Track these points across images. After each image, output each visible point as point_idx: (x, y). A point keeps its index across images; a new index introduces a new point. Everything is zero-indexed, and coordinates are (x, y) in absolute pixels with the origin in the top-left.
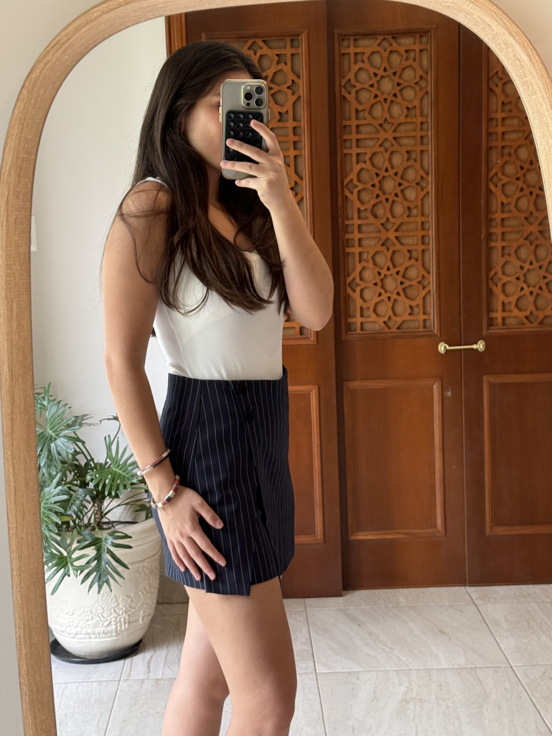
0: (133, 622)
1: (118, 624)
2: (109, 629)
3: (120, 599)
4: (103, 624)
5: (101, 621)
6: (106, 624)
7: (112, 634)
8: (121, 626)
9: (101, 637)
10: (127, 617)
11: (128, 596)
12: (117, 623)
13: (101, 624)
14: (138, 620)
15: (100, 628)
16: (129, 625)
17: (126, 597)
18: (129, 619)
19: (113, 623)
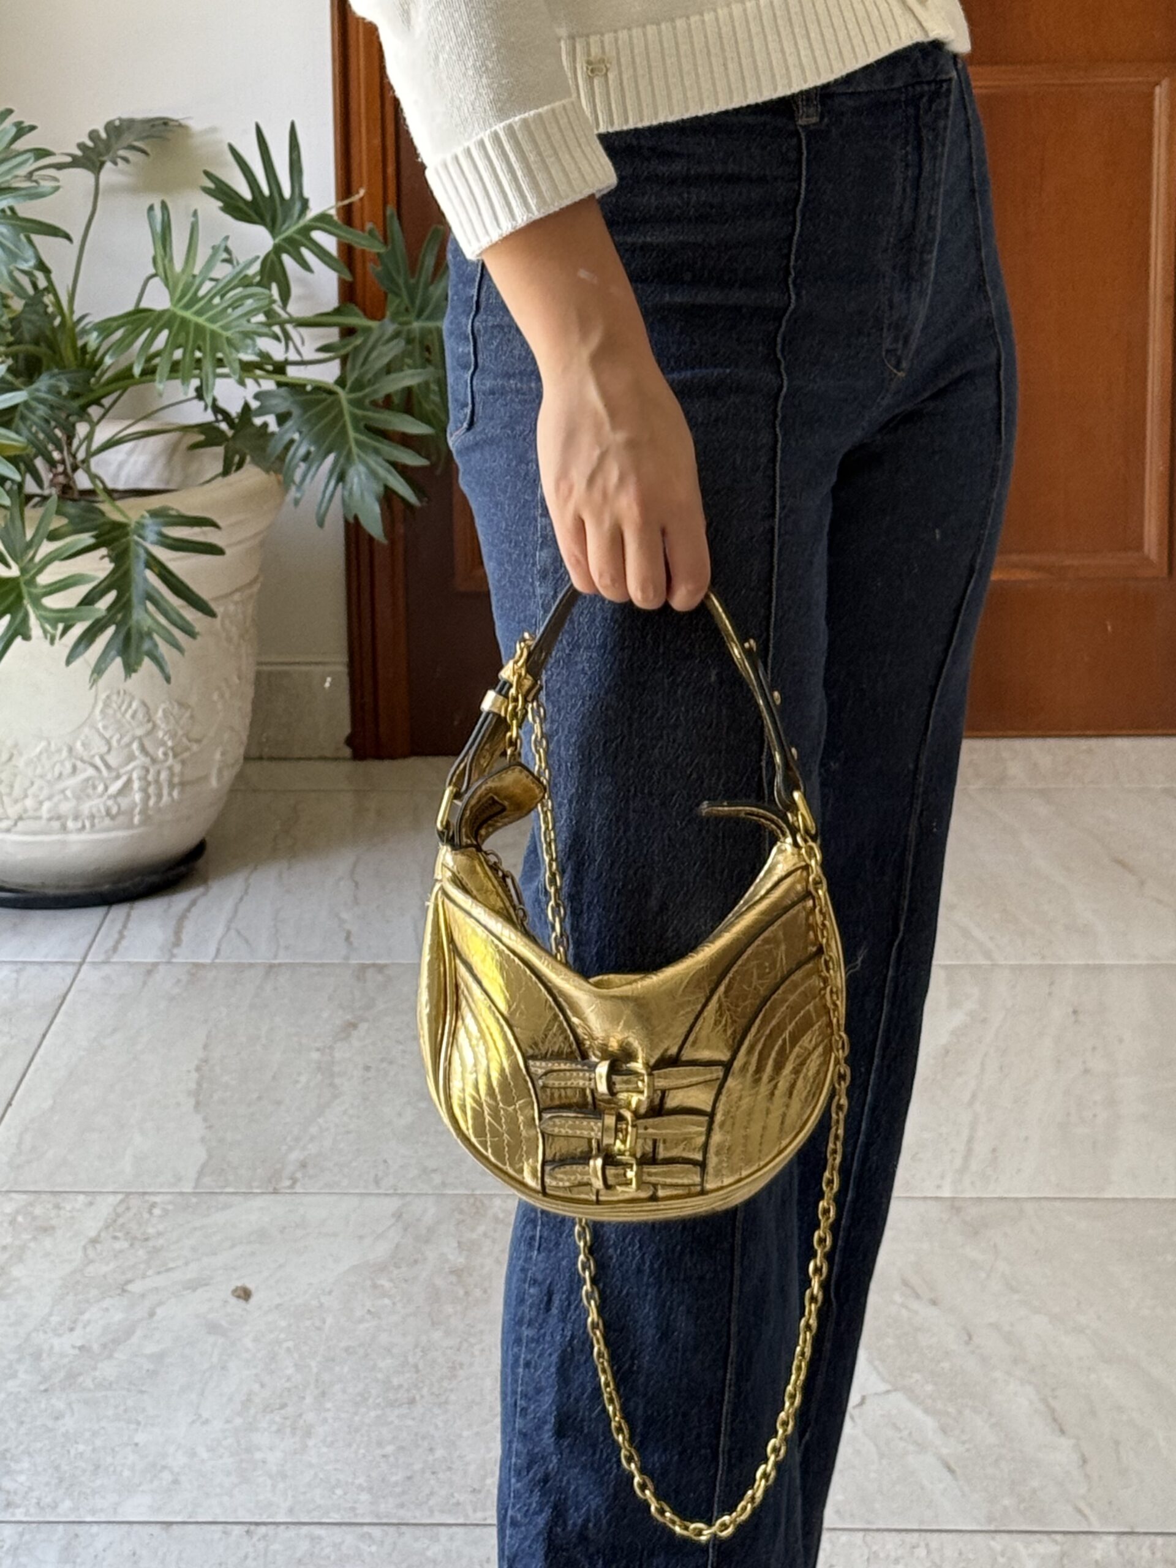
0: (192, 783)
1: (152, 790)
2: (124, 802)
3: (160, 713)
4: (106, 788)
5: (102, 779)
6: (115, 787)
7: (132, 819)
8: (159, 796)
9: (98, 826)
10: (177, 768)
11: (182, 705)
12: (149, 784)
13: (101, 788)
14: (206, 778)
15: (96, 801)
16: (181, 792)
17: (176, 706)
18: (182, 774)
19: (136, 785)
